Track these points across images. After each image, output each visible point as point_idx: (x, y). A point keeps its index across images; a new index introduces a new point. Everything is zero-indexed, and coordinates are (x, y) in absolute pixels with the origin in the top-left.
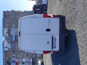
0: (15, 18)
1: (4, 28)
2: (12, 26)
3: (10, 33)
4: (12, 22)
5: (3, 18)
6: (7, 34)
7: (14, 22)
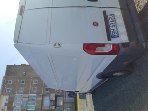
0: (25, 75)
1: (2, 94)
2: (18, 90)
3: (12, 104)
4: (20, 82)
5: (4, 77)
6: (6, 107)
7: (23, 82)
